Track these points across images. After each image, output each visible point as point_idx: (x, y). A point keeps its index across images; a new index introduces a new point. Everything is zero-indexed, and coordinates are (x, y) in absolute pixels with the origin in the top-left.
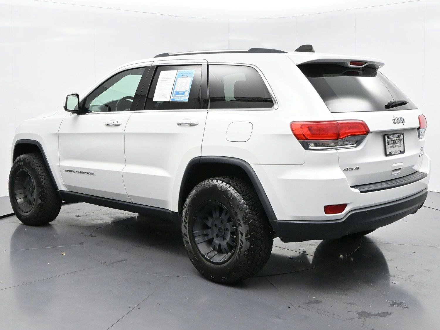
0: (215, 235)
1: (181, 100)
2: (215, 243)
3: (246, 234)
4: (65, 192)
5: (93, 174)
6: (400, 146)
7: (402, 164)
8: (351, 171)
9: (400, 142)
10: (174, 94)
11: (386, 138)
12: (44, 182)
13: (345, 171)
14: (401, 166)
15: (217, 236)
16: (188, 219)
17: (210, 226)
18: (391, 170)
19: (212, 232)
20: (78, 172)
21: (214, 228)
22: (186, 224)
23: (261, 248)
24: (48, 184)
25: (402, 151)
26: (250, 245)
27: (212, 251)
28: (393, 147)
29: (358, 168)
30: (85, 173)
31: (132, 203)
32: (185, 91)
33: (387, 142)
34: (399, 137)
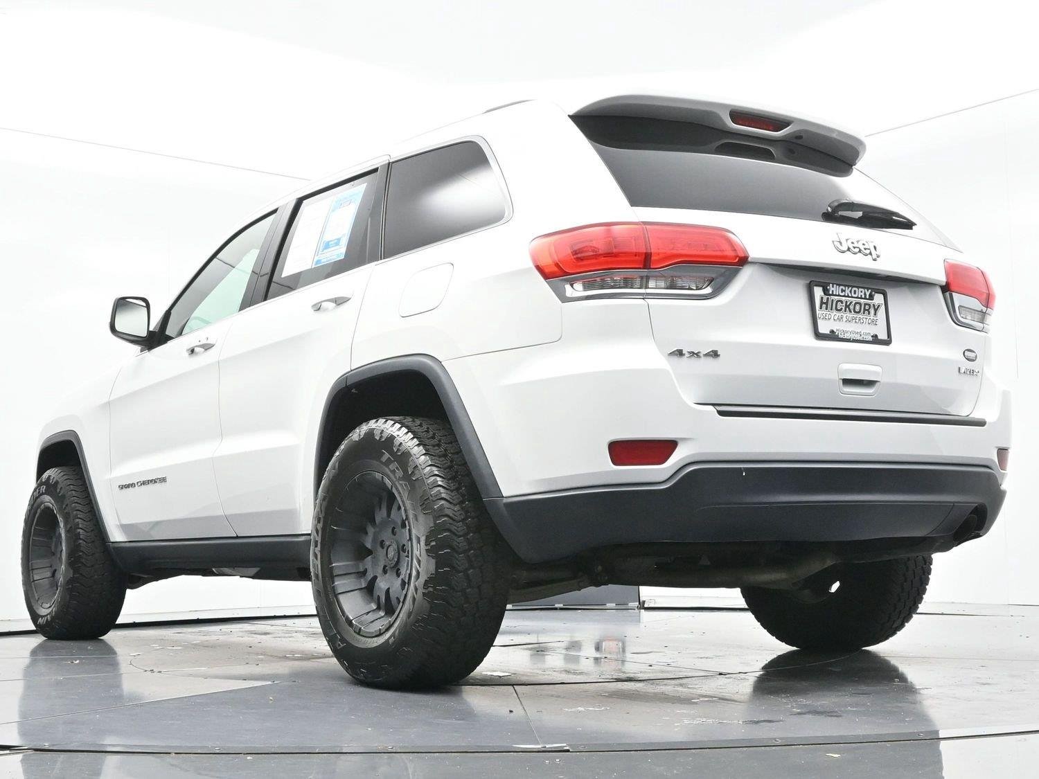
0: (380, 570)
1: (333, 257)
2: (380, 588)
3: (426, 538)
4: (123, 545)
5: (163, 480)
6: (874, 323)
7: (878, 369)
8: (694, 360)
9: (872, 311)
10: (321, 248)
11: (818, 292)
12: (80, 526)
13: (676, 359)
14: (876, 373)
15: (385, 571)
16: (320, 535)
17: (370, 547)
18: (836, 377)
19: (375, 564)
20: (139, 484)
21: (379, 549)
22: (316, 546)
23: (467, 577)
24: (92, 530)
25: (883, 336)
26: (437, 568)
27: (374, 610)
28: (845, 319)
29: (715, 354)
30: (151, 481)
31: (237, 537)
32: (340, 236)
33: (822, 303)
34: (865, 298)
